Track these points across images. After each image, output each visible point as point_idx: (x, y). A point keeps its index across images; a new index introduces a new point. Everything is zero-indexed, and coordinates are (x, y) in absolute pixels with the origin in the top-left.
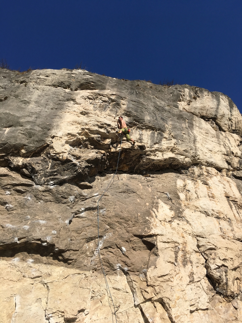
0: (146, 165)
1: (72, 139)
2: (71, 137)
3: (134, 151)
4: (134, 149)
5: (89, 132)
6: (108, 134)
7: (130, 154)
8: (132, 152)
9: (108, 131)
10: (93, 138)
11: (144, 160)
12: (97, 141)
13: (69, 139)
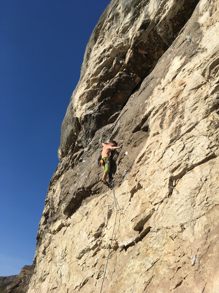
0: (168, 29)
1: (84, 97)
2: (83, 97)
3: (142, 38)
4: (139, 38)
5: (95, 77)
6: (110, 58)
7: (144, 43)
8: (141, 41)
9: (107, 56)
10: (101, 76)
11: (158, 30)
12: (105, 74)
13: (82, 101)
